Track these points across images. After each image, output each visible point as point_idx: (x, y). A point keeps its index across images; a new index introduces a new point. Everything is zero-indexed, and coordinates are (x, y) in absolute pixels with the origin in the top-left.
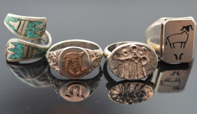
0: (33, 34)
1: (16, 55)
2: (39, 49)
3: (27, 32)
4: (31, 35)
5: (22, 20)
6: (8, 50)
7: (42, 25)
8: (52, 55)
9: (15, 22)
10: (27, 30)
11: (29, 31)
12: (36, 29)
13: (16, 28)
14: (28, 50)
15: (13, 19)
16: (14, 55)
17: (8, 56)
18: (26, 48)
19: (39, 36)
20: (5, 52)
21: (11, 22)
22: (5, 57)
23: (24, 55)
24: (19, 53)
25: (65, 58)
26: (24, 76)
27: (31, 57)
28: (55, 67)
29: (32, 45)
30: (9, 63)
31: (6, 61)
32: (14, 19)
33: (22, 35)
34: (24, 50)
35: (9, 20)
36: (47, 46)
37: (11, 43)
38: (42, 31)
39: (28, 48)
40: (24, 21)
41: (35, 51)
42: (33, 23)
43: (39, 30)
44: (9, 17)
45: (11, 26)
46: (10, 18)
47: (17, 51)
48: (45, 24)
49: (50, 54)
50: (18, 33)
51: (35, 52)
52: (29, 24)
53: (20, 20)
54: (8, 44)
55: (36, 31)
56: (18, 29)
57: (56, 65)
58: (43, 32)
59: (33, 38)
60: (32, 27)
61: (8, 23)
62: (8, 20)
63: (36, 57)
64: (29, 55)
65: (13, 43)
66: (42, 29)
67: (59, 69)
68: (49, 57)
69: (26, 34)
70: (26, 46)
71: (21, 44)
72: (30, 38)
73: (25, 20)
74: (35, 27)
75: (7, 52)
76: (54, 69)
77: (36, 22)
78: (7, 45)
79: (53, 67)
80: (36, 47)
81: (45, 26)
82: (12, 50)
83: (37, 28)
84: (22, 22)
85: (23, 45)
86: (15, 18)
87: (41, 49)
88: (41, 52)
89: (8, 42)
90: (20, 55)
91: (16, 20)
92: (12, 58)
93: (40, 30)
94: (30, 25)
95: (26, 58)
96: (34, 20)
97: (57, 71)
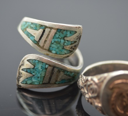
0: (61, 48)
1: (33, 79)
2: (68, 71)
3: (53, 45)
4: (57, 50)
5: (46, 27)
6: (21, 71)
7: (75, 36)
8: (92, 82)
9: (36, 29)
10: (53, 42)
11: (55, 43)
12: (66, 42)
13: (37, 38)
14: (52, 73)
15: (32, 26)
16: (30, 78)
17: (21, 79)
18: (50, 69)
19: (69, 52)
20: (18, 74)
21: (29, 30)
22: (17, 81)
23: (45, 79)
24: (39, 75)
26: (39, 111)
27: (55, 83)
28: (95, 100)
29: (59, 65)
30: (21, 89)
31: (17, 87)
32: (35, 26)
33: (45, 49)
34: (46, 72)
35: (27, 27)
36: (78, 68)
37: (28, 60)
38: (73, 45)
39: (53, 70)
40: (49, 30)
41: (62, 74)
42: (62, 32)
43: (70, 43)
44: (26, 22)
45: (29, 35)
46: (28, 24)
47: (36, 73)
48: (80, 35)
49: (87, 80)
50: (39, 46)
52: (56, 33)
53: (44, 27)
54: (23, 61)
55: (66, 44)
56: (39, 41)
57: (97, 97)
58: (75, 46)
59: (59, 55)
60: (61, 39)
61: (24, 30)
62: (24, 27)
63: (62, 83)
64: (53, 81)
65: (31, 61)
66: (75, 42)
67: (100, 105)
68: (85, 86)
69: (51, 48)
70: (50, 65)
71: (43, 62)
72: (56, 55)
73: (51, 28)
74: (66, 39)
75: (20, 73)
76: (91, 103)
77: (67, 31)
78: (21, 63)
79: (90, 100)
80: (64, 69)
81: (79, 38)
82: (28, 71)
83: (67, 41)
84: (47, 30)
85: (46, 64)
86: (36, 24)
87: (71, 72)
88: (69, 76)
90: (39, 79)
91: (38, 28)
92: (26, 83)
93: (72, 44)
94: (57, 36)
96: (66, 29)
97: (97, 107)
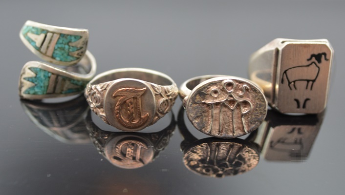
0: (65, 55)
1: (36, 88)
2: (74, 80)
3: (57, 52)
4: (62, 57)
5: (48, 32)
6: (23, 80)
7: (81, 41)
8: (95, 91)
9: (38, 34)
10: (56, 48)
11: (59, 49)
12: (71, 48)
13: (38, 44)
14: (56, 82)
15: (34, 30)
16: (33, 88)
17: (24, 89)
18: (53, 77)
19: (75, 59)
20: (19, 84)
21: (31, 35)
22: (19, 91)
23: (49, 88)
24: (42, 85)
25: (115, 97)
26: (47, 123)
27: (61, 93)
28: (99, 110)
29: (63, 73)
30: (24, 100)
31: (19, 98)
33: (48, 56)
34: (49, 81)
35: (28, 32)
37: (30, 69)
38: (80, 51)
39: (57, 78)
40: (51, 34)
41: (68, 83)
42: (66, 37)
43: (76, 49)
44: (28, 27)
45: (30, 41)
46: (29, 28)
47: (39, 83)
48: (86, 40)
49: (91, 89)
50: (41, 53)
51: (68, 85)
52: (59, 38)
53: (45, 32)
54: (24, 70)
55: (71, 50)
56: (41, 47)
57: (100, 107)
58: (82, 52)
59: (65, 63)
60: (65, 44)
61: (25, 35)
62: (26, 32)
63: (69, 93)
64: (58, 90)
65: (32, 69)
66: (81, 48)
67: (104, 115)
68: (90, 94)
69: (55, 55)
70: (53, 74)
71: (45, 70)
72: (61, 62)
73: (53, 33)
74: (70, 44)
75: (21, 83)
76: (96, 113)
77: (71, 36)
78: (22, 72)
79: (95, 110)
80: (69, 77)
81: (86, 43)
82: (30, 80)
83: (73, 47)
84: (49, 35)
85: (49, 72)
86: (37, 29)
87: (78, 81)
88: (77, 85)
89: (25, 66)
90: (43, 89)
91: (39, 32)
92: (29, 93)
93: (78, 50)
94: (61, 41)
95: (53, 93)
96: (69, 33)
97: (101, 117)
